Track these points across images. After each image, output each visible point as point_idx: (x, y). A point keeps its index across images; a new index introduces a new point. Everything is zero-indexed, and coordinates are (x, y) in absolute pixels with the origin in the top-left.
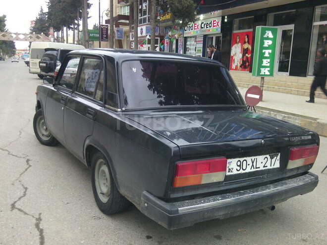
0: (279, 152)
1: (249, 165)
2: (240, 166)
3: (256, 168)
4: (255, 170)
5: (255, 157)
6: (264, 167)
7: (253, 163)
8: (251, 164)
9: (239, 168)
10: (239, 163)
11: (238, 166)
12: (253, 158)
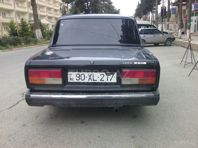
0: (115, 72)
1: (86, 77)
2: (79, 77)
3: (93, 80)
4: (93, 81)
5: (92, 73)
6: (101, 80)
7: (90, 76)
8: (89, 77)
9: (78, 79)
10: (78, 76)
11: (77, 77)
12: (90, 73)
